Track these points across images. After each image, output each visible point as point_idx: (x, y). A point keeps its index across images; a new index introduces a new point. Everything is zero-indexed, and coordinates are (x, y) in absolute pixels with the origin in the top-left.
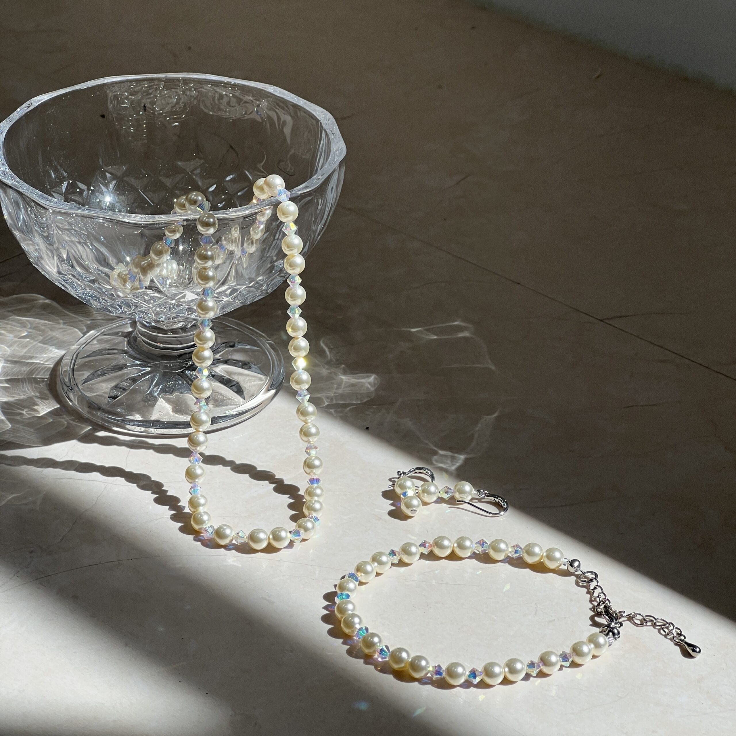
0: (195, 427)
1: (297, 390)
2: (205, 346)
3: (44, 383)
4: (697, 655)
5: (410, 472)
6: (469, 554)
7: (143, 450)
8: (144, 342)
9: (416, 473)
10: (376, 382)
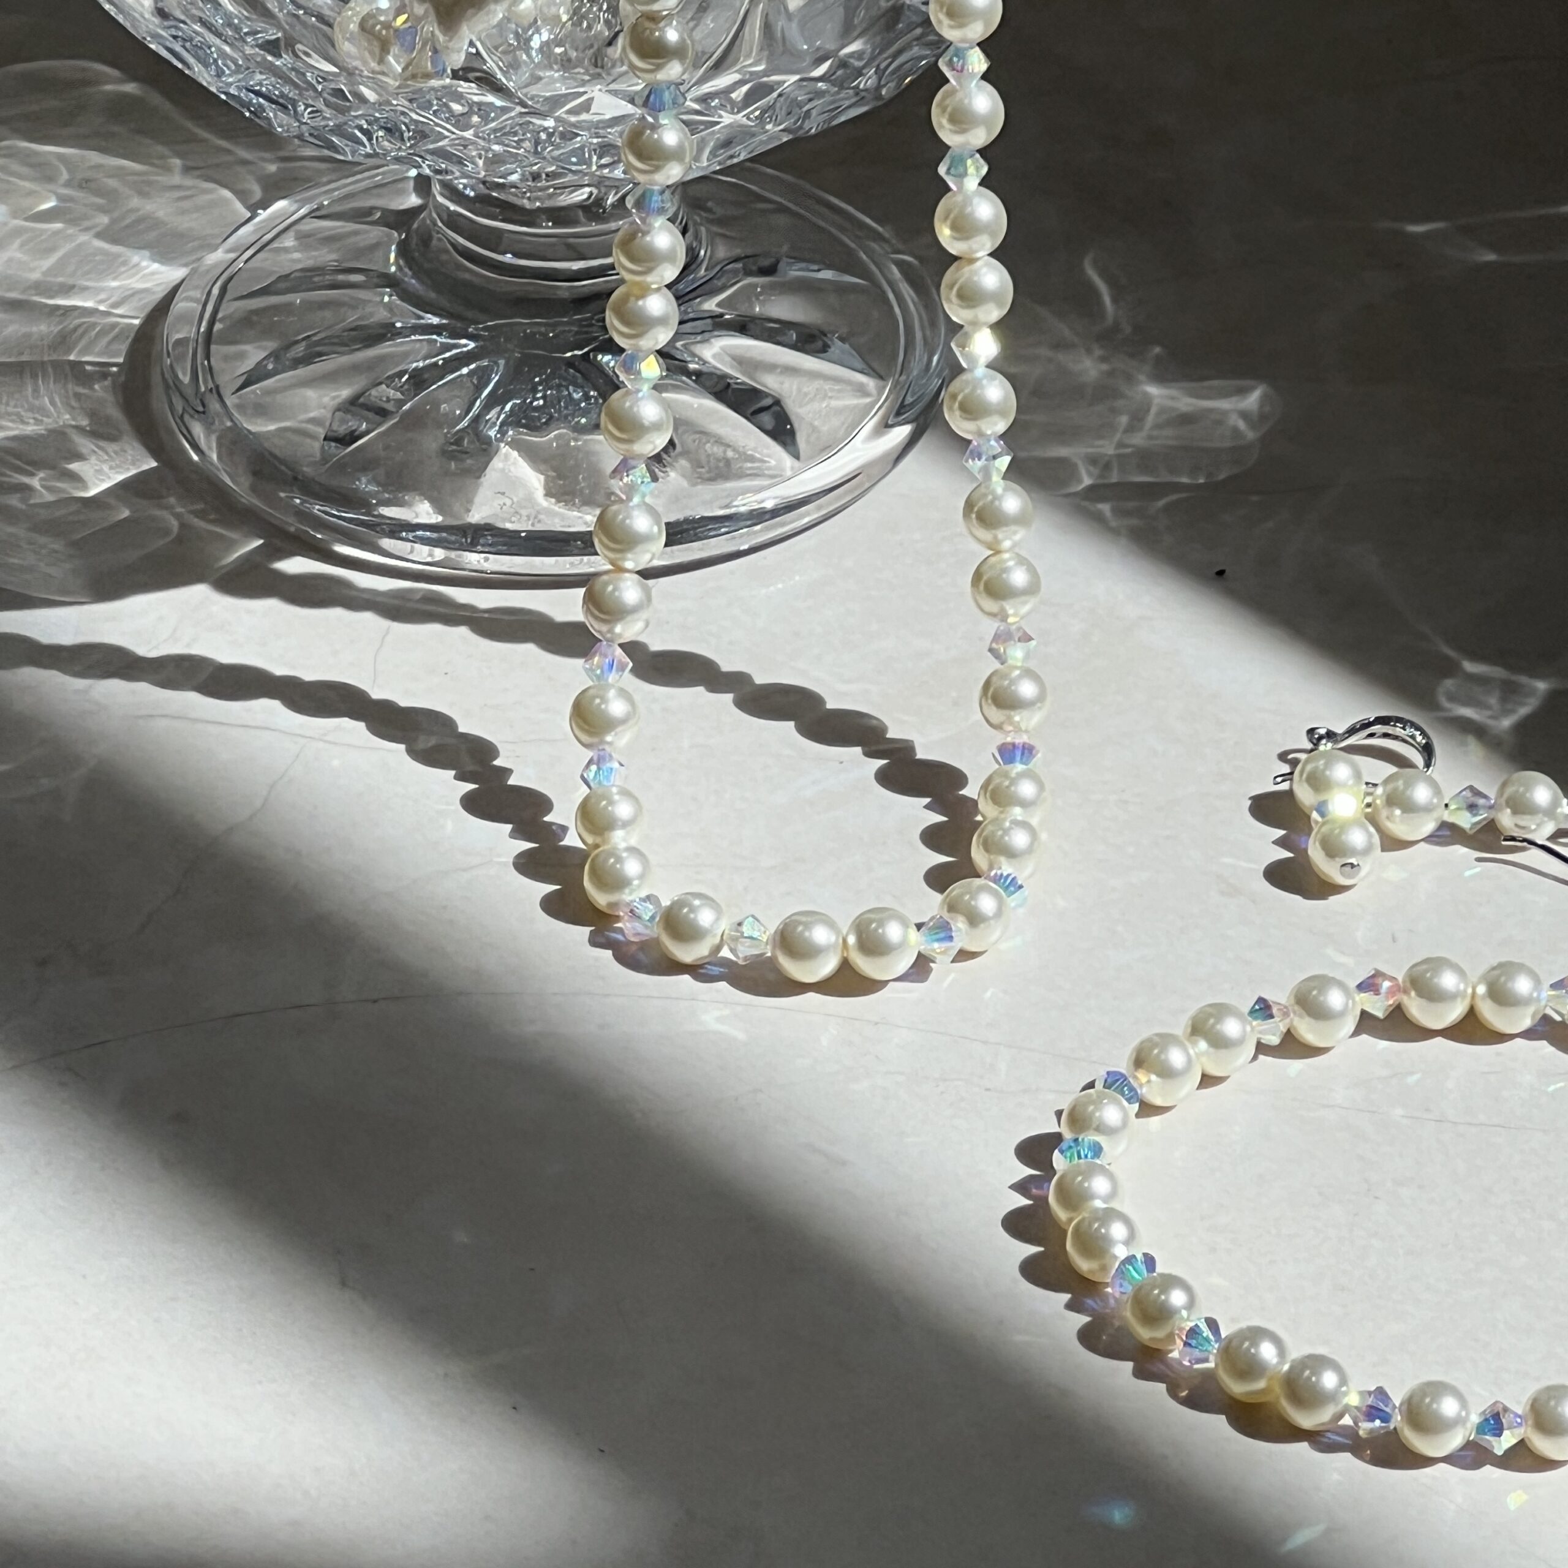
0: (611, 555)
1: (968, 436)
3: (108, 382)
5: (1352, 731)
6: (1527, 1023)
7: (436, 628)
8: (455, 246)
9: (1371, 735)
10: (1265, 410)
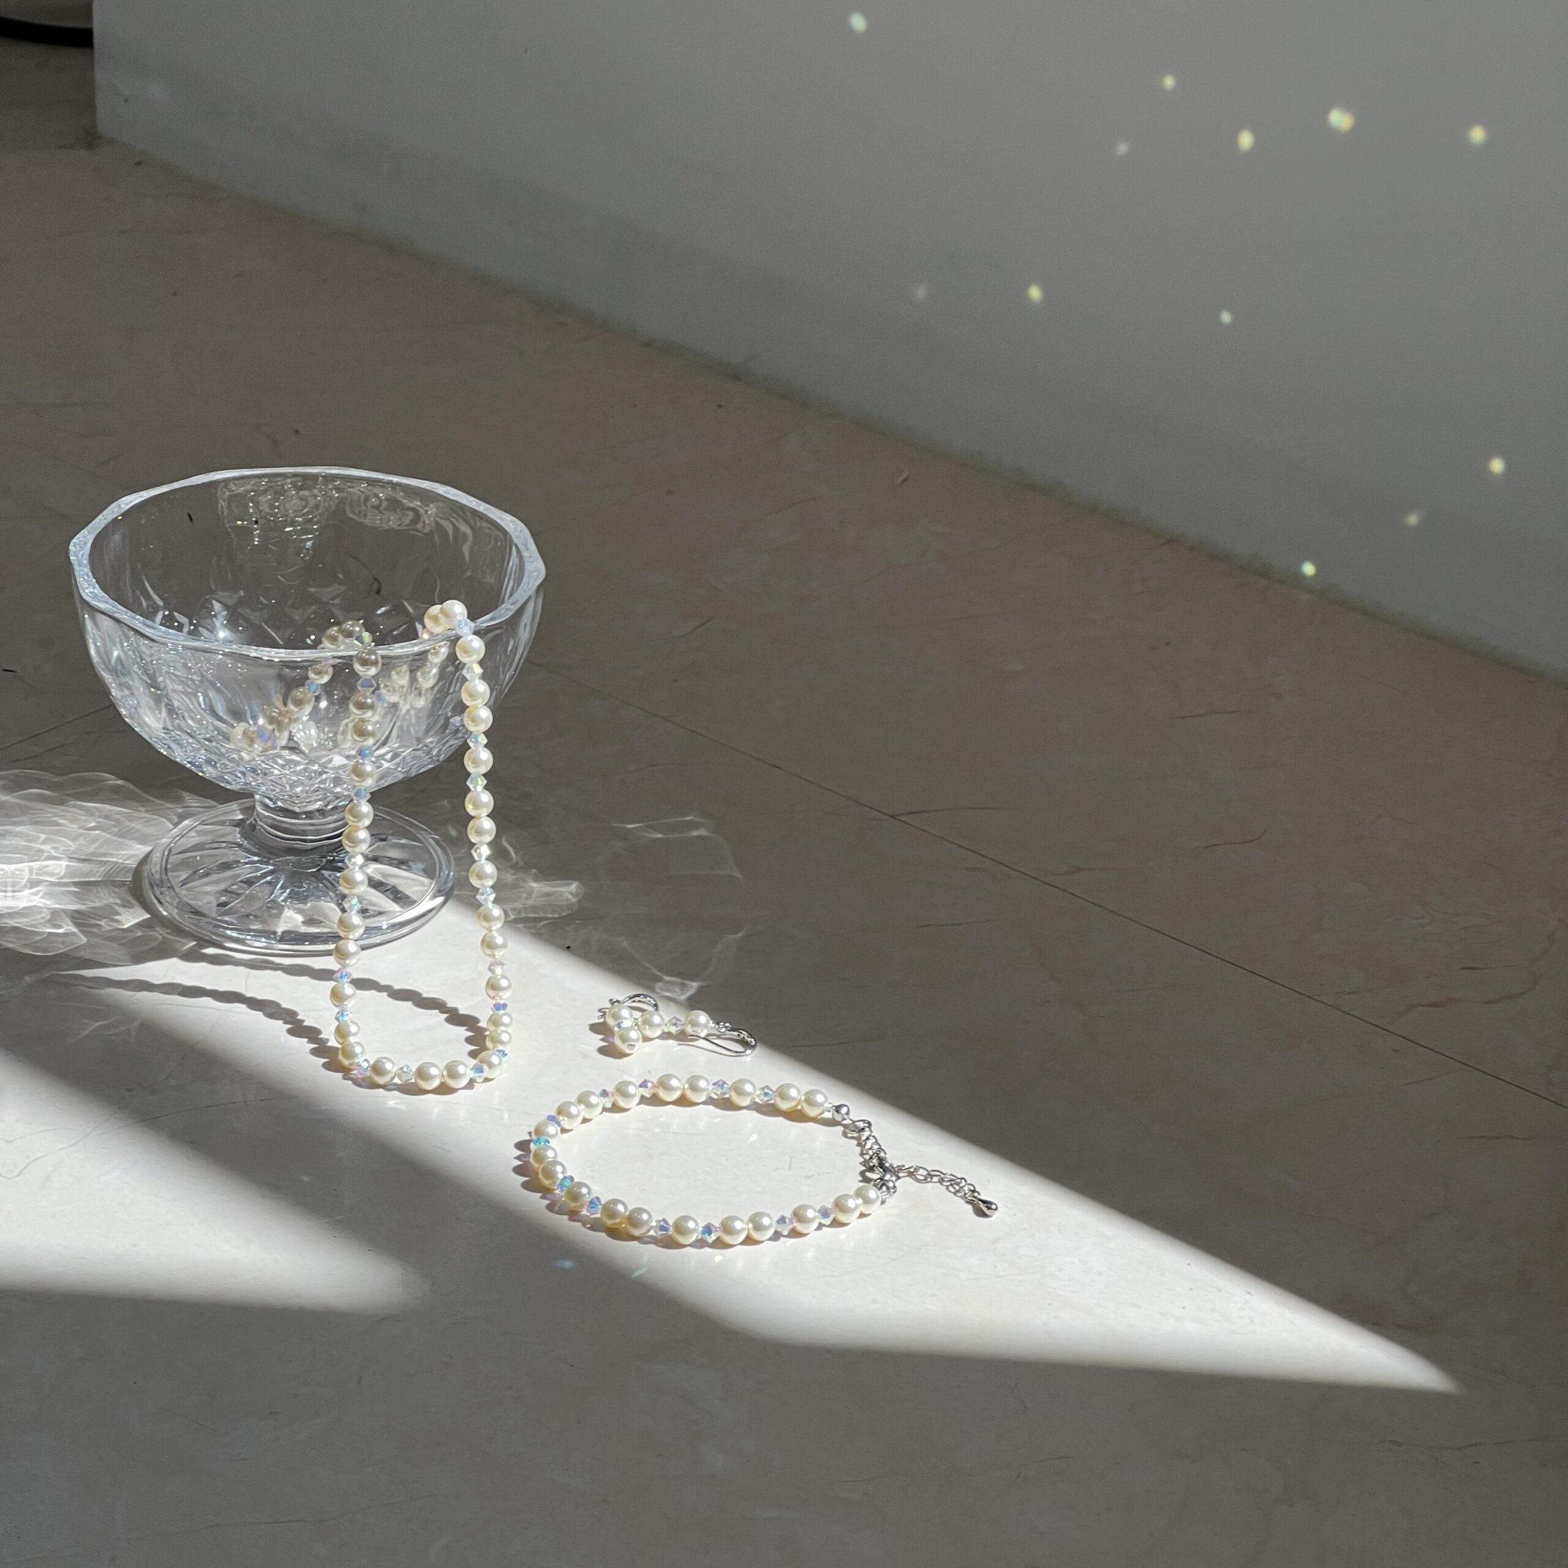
0: (344, 933)
1: (478, 887)
2: (359, 824)
3: (126, 887)
4: (993, 1213)
5: (626, 1000)
8: (264, 831)
9: (633, 1001)
10: (579, 890)
